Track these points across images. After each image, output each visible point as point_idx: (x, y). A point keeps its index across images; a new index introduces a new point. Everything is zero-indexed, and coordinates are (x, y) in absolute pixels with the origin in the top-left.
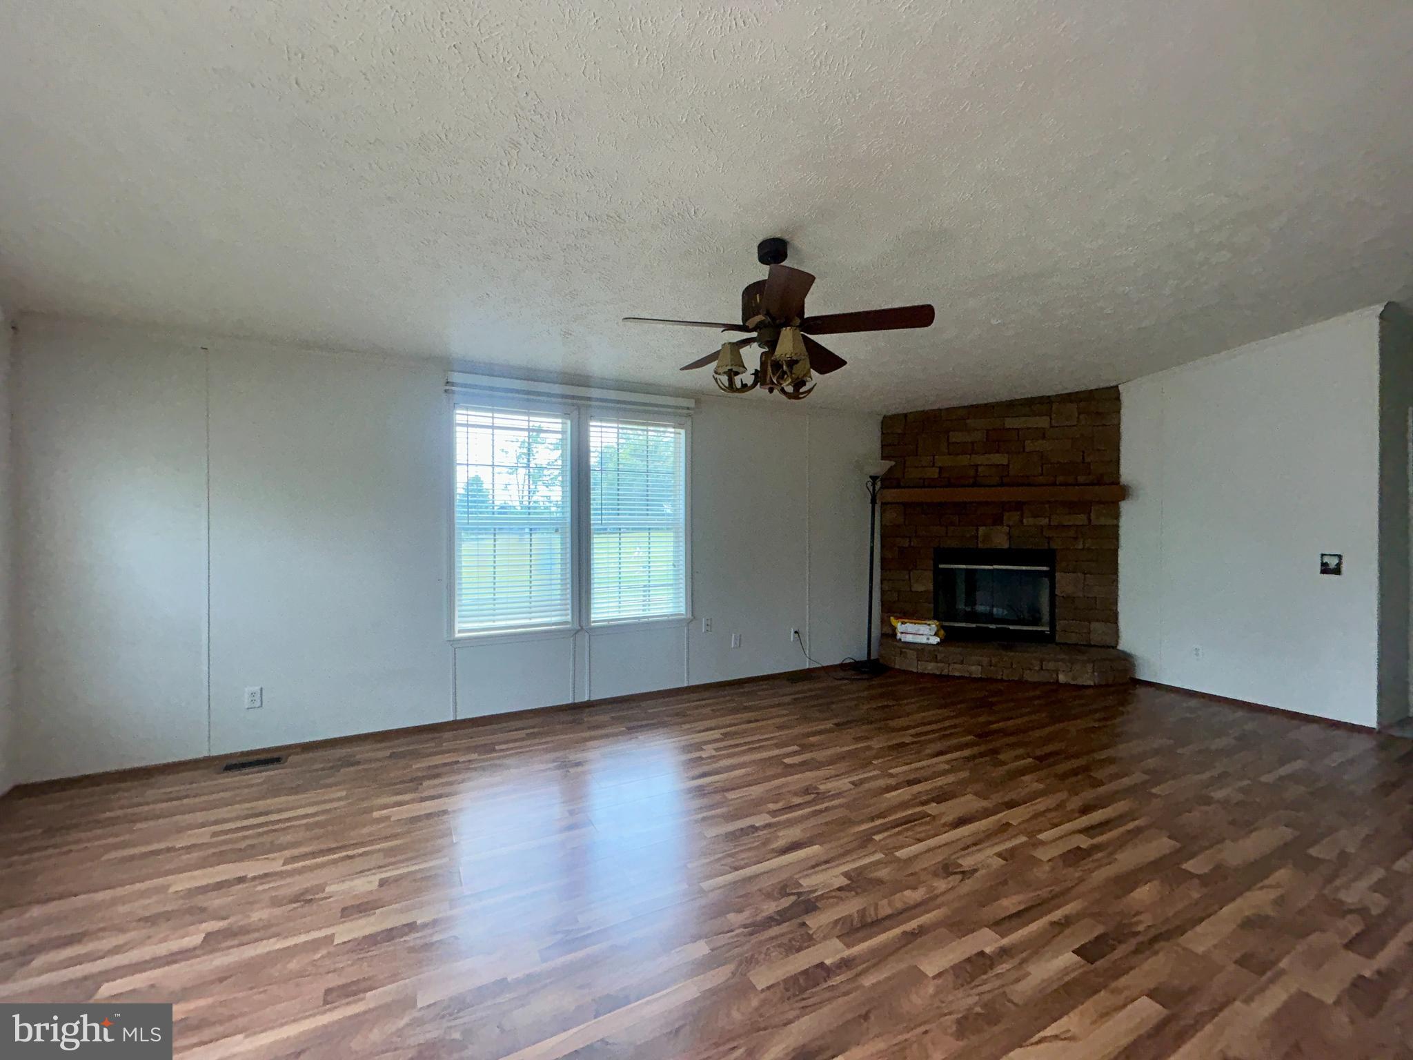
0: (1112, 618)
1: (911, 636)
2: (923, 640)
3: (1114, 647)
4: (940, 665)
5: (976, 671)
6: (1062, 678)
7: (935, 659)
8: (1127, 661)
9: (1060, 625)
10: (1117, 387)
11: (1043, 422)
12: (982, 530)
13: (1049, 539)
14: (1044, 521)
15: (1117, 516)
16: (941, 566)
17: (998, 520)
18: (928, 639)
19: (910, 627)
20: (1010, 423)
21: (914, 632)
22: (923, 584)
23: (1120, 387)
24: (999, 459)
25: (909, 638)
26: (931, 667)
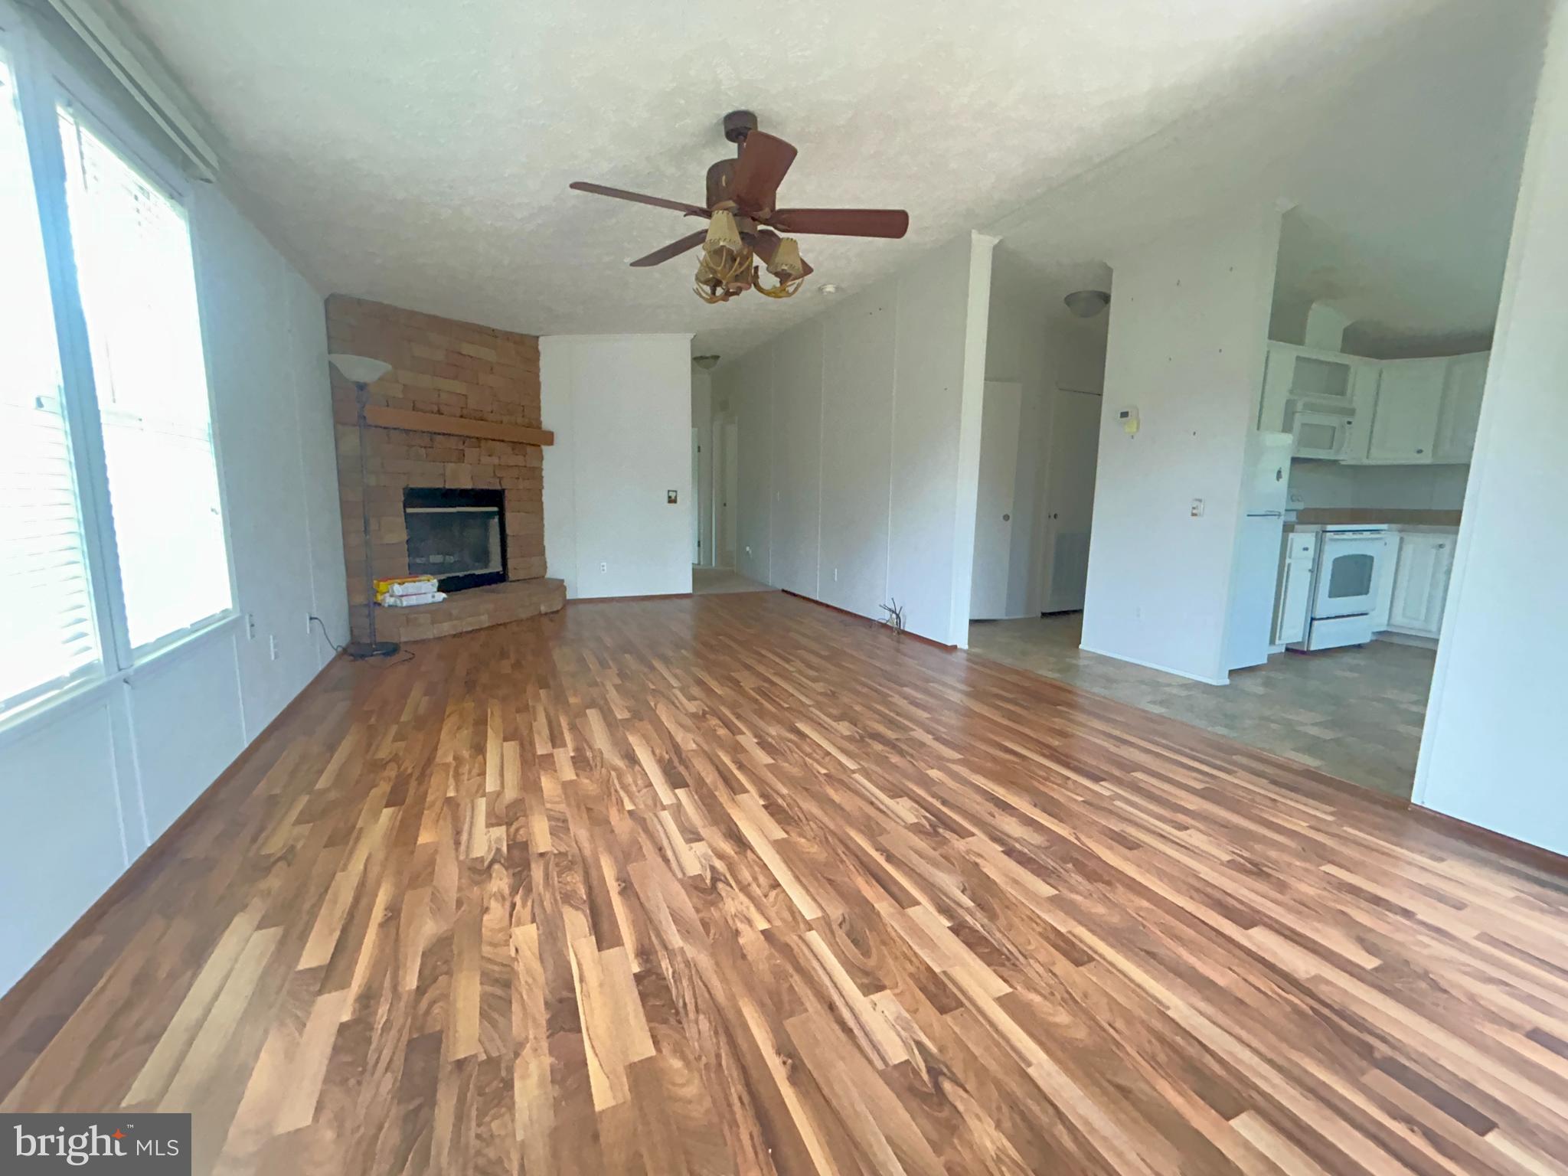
0: (541, 552)
1: (414, 597)
2: (428, 599)
3: (543, 577)
4: (455, 622)
5: (485, 620)
6: (543, 609)
7: (450, 617)
8: (560, 586)
9: (511, 564)
10: (538, 337)
11: (488, 354)
12: (450, 466)
13: (501, 479)
14: (496, 461)
15: (541, 458)
16: (409, 510)
17: (461, 457)
18: (433, 597)
19: (410, 587)
20: (468, 349)
21: (415, 591)
22: (395, 532)
23: (541, 339)
24: (458, 387)
25: (413, 601)
26: (446, 628)
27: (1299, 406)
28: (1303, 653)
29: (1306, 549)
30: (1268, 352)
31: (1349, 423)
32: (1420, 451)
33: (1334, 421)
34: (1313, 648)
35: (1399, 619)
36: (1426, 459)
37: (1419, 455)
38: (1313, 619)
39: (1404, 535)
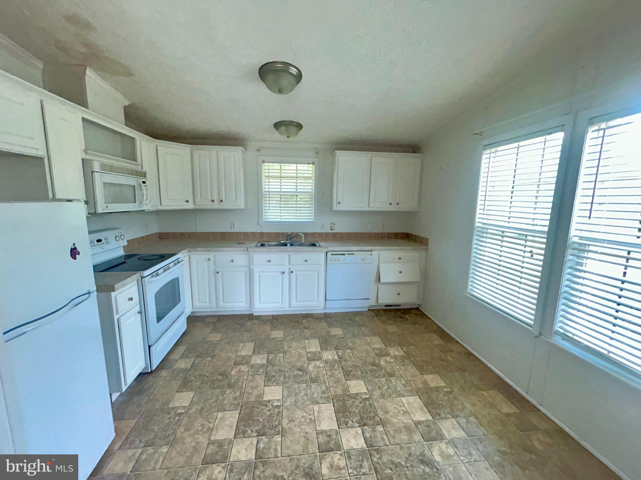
27: (96, 167)
28: (148, 373)
29: (131, 299)
30: (41, 101)
31: (144, 182)
32: (187, 201)
33: (132, 181)
34: (154, 368)
35: (197, 304)
36: (190, 206)
37: (186, 203)
38: (149, 347)
39: (190, 253)
